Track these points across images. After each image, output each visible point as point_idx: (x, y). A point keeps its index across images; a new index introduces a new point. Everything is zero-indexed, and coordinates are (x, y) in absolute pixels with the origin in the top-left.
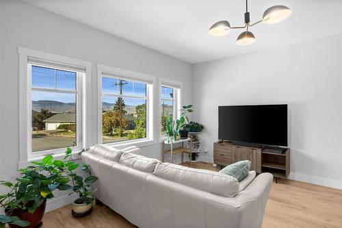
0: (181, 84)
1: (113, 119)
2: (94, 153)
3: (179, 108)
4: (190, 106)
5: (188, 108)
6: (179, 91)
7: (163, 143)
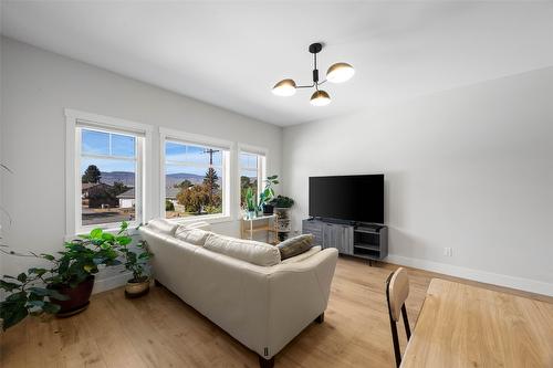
0: (266, 150)
1: (201, 194)
2: (151, 227)
3: (264, 178)
4: (275, 177)
5: (272, 178)
6: (264, 158)
7: (242, 220)
